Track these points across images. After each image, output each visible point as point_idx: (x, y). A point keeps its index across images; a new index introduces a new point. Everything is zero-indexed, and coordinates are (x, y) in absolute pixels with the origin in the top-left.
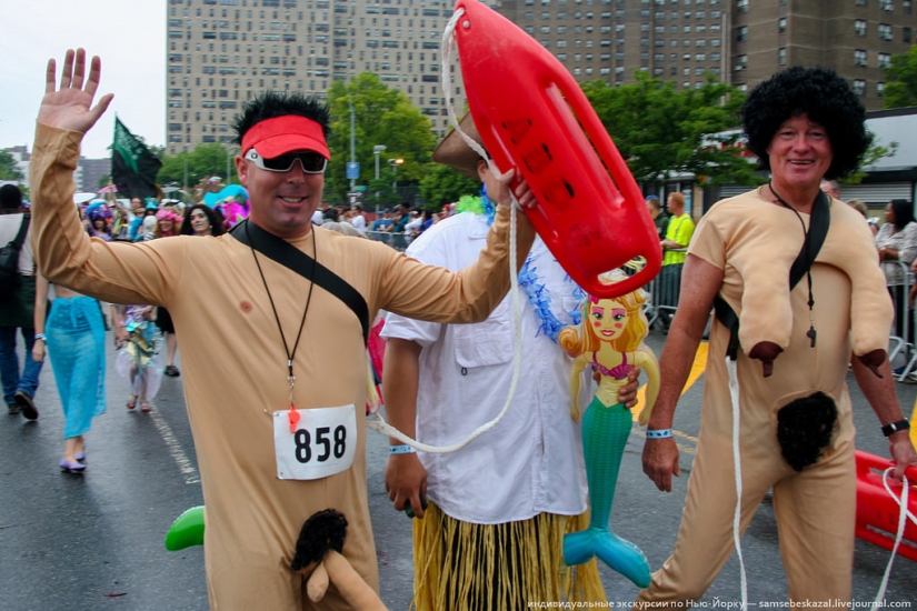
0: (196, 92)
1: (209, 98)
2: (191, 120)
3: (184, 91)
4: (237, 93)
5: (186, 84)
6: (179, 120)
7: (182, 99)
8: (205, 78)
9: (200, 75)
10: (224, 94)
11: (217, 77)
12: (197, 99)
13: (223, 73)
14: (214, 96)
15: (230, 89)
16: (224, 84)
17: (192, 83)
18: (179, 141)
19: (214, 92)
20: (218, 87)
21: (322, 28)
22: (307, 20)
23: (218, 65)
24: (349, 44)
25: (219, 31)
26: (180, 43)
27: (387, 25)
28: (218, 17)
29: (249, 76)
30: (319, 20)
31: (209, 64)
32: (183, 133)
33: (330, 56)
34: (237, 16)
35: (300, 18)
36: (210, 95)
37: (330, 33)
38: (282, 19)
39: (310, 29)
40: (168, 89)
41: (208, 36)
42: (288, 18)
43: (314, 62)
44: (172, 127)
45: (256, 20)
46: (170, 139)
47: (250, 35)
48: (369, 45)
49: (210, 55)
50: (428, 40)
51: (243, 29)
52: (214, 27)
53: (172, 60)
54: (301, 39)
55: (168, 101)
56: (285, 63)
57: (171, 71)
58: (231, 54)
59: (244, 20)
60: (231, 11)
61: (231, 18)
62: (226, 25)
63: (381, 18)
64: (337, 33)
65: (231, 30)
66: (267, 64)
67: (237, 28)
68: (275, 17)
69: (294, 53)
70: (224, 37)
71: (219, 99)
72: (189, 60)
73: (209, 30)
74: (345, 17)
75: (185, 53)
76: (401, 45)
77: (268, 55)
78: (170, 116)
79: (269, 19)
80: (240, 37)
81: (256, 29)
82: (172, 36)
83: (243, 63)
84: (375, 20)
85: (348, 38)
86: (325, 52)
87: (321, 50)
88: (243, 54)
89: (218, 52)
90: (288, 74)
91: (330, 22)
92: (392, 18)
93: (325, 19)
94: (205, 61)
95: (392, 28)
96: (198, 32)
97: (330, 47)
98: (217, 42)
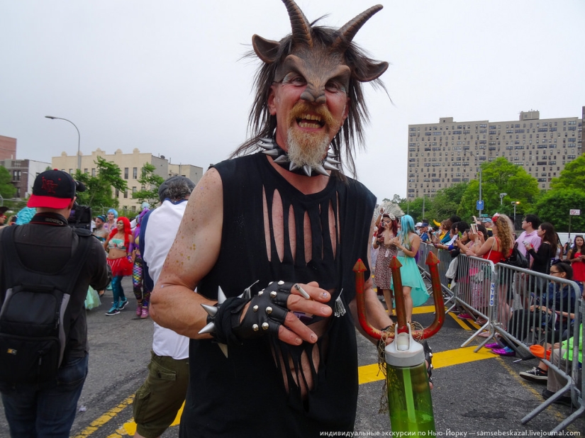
0: (421, 175)
1: (427, 177)
2: (419, 187)
3: (416, 175)
4: (440, 174)
5: (416, 171)
6: (413, 187)
7: (415, 178)
8: (425, 169)
9: (423, 167)
10: (434, 175)
11: (431, 168)
12: (421, 178)
13: (434, 166)
14: (429, 176)
15: (437, 173)
16: (434, 171)
17: (419, 171)
18: (413, 196)
19: (429, 174)
20: (431, 172)
21: (483, 142)
22: (475, 139)
23: (431, 162)
24: (497, 149)
25: (432, 147)
26: (414, 153)
27: (517, 138)
28: (432, 141)
29: (446, 166)
30: (481, 138)
31: (428, 162)
32: (415, 193)
33: (486, 155)
34: (441, 140)
35: (472, 138)
36: (427, 176)
37: (487, 145)
38: (462, 139)
39: (476, 144)
40: (408, 174)
41: (426, 150)
42: (465, 139)
43: (478, 159)
44: (410, 191)
45: (450, 141)
46: (409, 196)
47: (447, 148)
48: (507, 149)
49: (428, 158)
50: (541, 144)
51: (444, 145)
52: (430, 145)
53: (410, 161)
54: (472, 148)
55: (408, 179)
56: (464, 160)
57: (410, 166)
58: (438, 157)
59: (444, 141)
60: (438, 138)
61: (438, 141)
62: (435, 144)
63: (514, 135)
64: (490, 144)
65: (438, 146)
66: (455, 161)
67: (441, 145)
68: (459, 139)
69: (468, 155)
70: (434, 150)
71: (432, 178)
72: (418, 161)
73: (428, 147)
74: (494, 137)
75: (416, 158)
76: (525, 148)
77: (456, 157)
78: (409, 185)
79: (456, 140)
80: (442, 149)
81: (449, 145)
82: (410, 150)
83: (444, 161)
84: (511, 136)
85: (497, 146)
86: (484, 154)
87: (482, 153)
88: (443, 157)
89: (431, 157)
90: (465, 165)
91: (487, 139)
92: (521, 135)
93: (484, 138)
94: (425, 161)
95: (520, 139)
96: (422, 148)
97: (487, 151)
98: (431, 152)
